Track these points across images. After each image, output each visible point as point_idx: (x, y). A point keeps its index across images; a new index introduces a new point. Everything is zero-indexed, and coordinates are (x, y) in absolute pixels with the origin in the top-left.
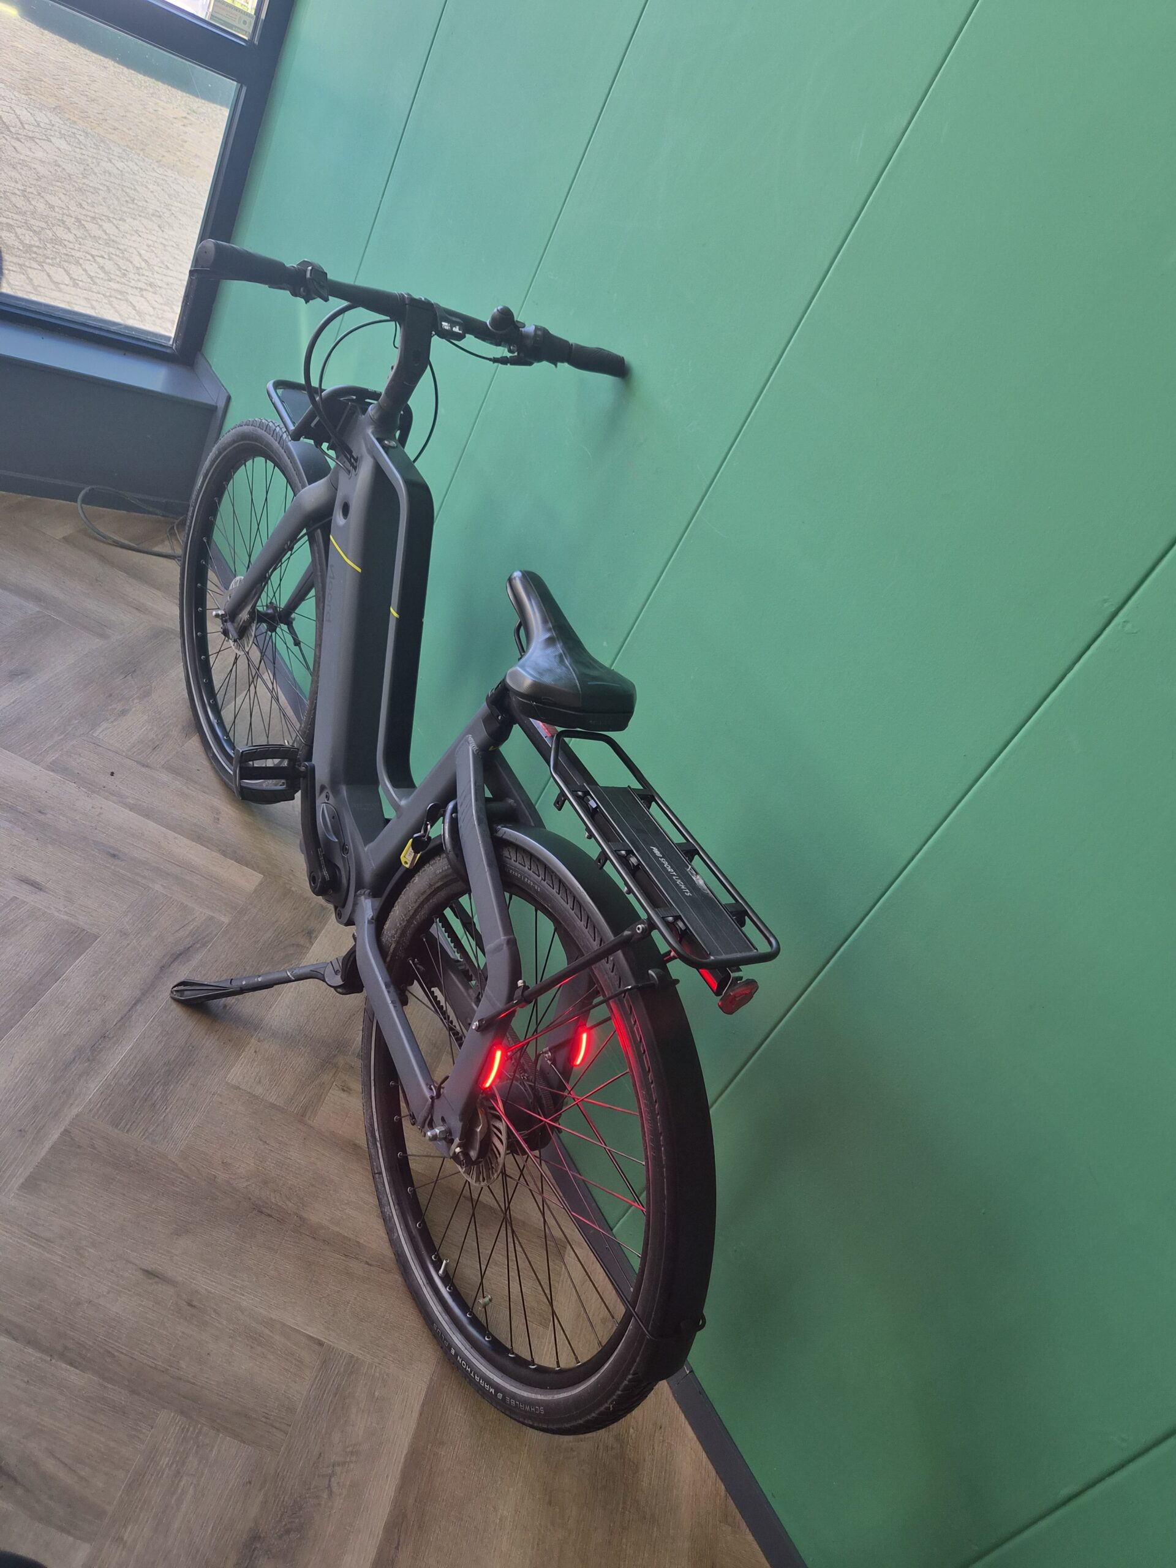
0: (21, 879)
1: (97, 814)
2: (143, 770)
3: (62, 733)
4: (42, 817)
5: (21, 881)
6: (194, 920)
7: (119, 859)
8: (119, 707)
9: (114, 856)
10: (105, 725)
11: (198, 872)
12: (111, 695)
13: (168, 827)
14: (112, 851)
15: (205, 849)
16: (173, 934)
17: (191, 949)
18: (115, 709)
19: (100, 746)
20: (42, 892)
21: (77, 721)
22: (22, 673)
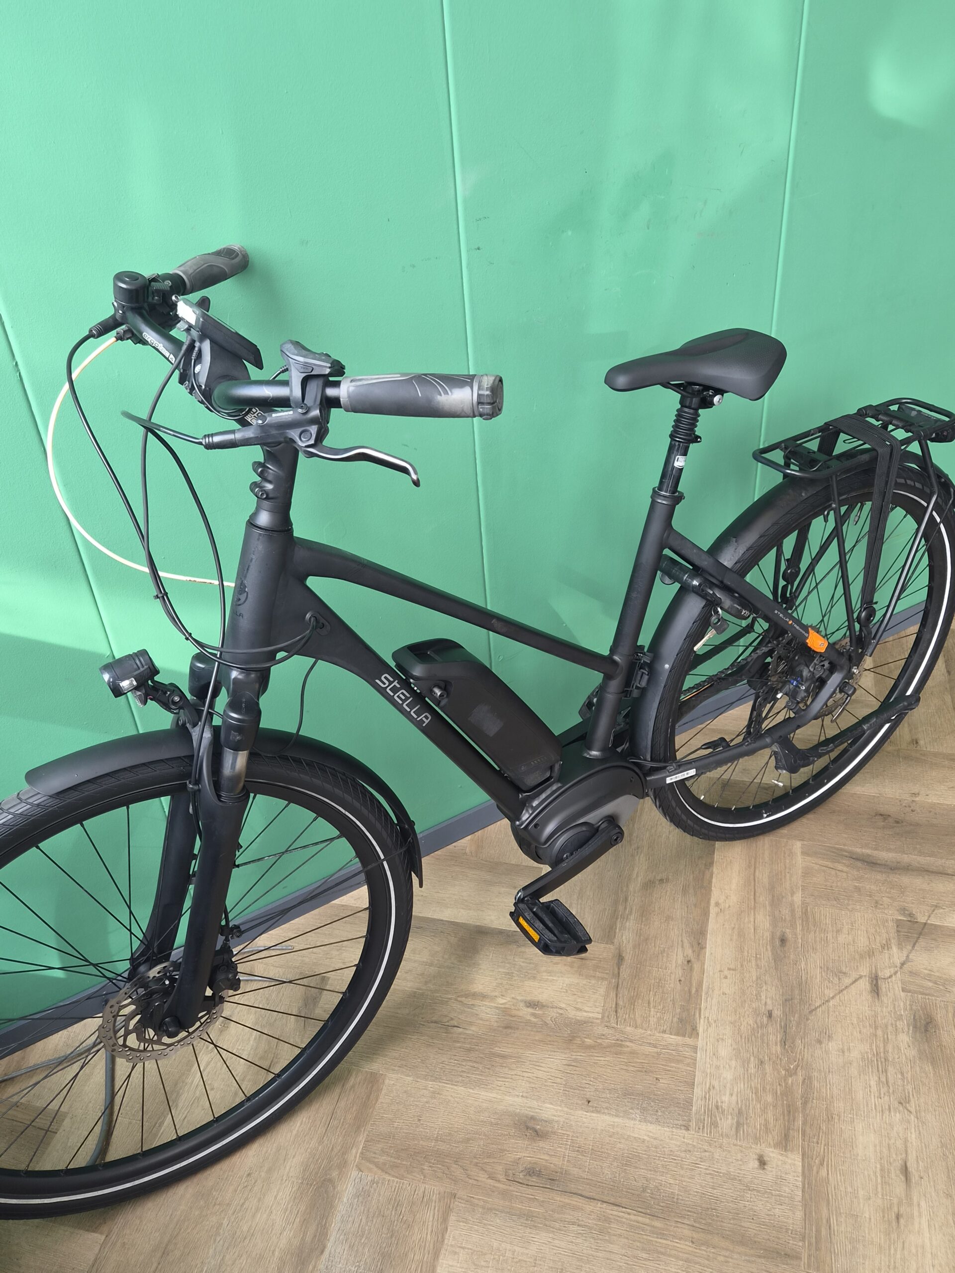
0: (876, 996)
1: (731, 972)
2: (628, 957)
3: (621, 1046)
4: (777, 1013)
5: (878, 995)
6: (816, 864)
7: (783, 936)
8: (526, 1013)
9: (783, 941)
10: (572, 1013)
11: (752, 877)
12: (506, 1028)
13: (706, 913)
14: (777, 943)
15: (714, 880)
16: (847, 873)
17: (854, 857)
18: (533, 1015)
19: (616, 1004)
20: (880, 974)
21: (586, 1040)
22: (527, 1128)
